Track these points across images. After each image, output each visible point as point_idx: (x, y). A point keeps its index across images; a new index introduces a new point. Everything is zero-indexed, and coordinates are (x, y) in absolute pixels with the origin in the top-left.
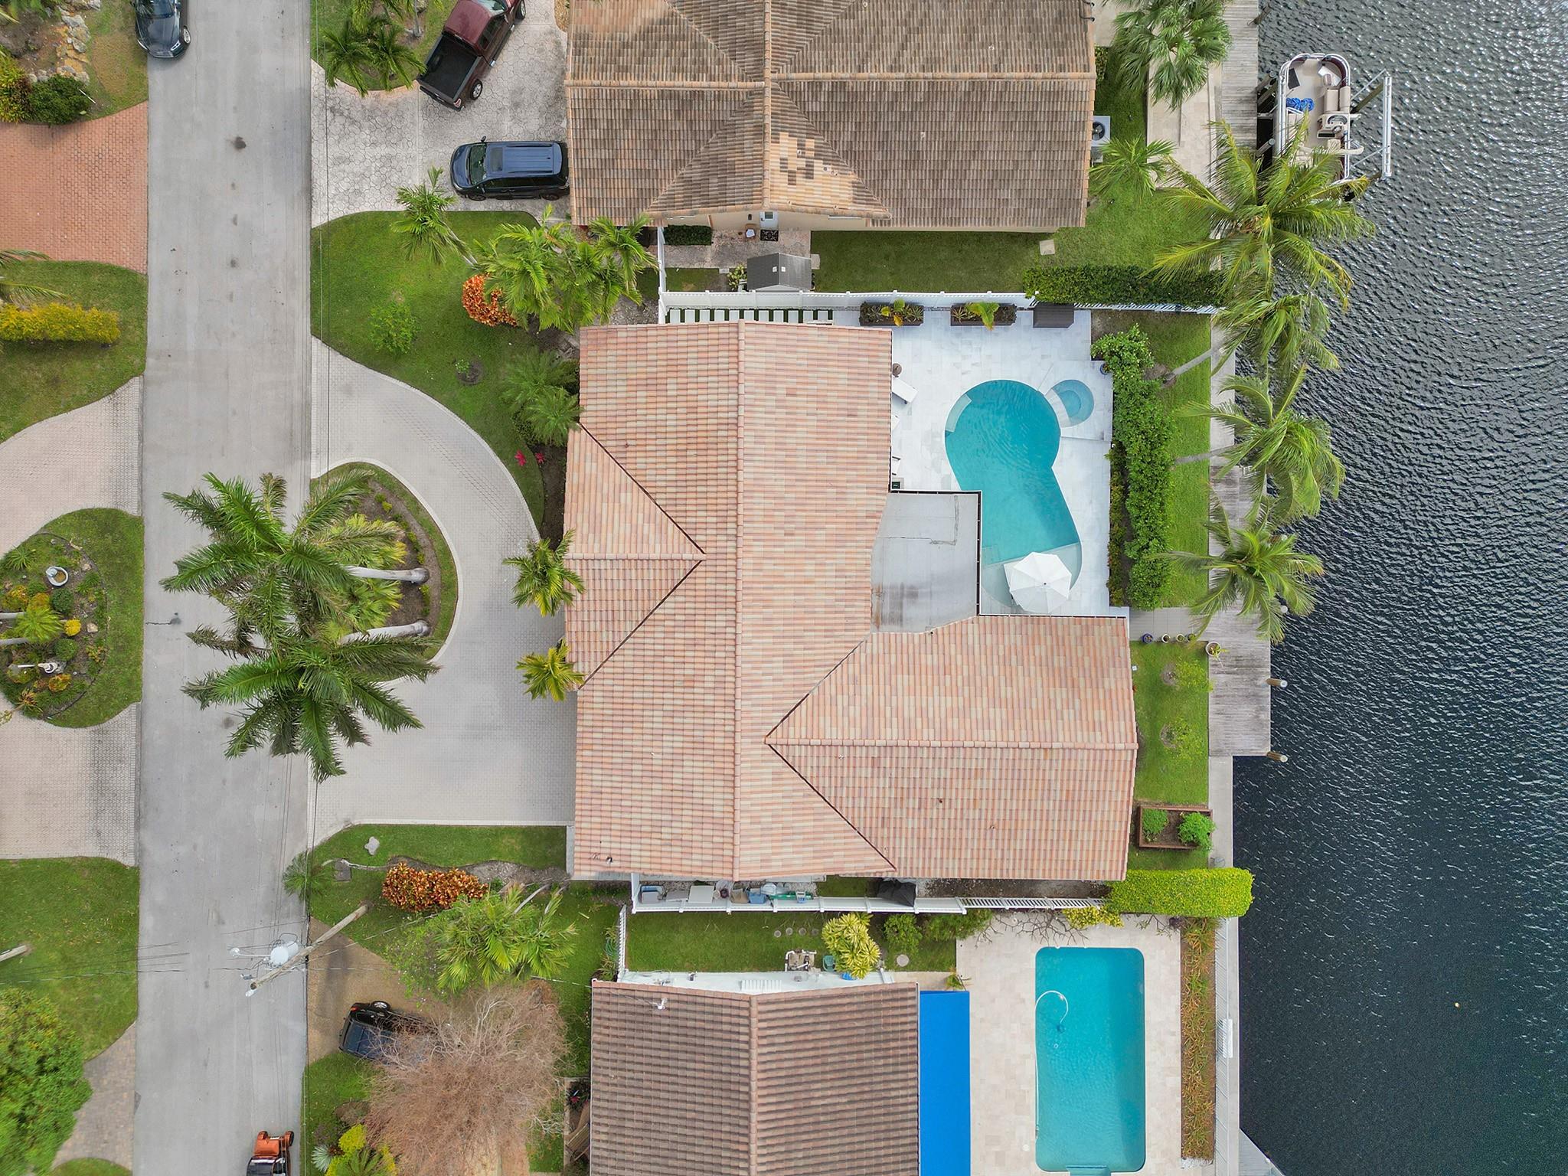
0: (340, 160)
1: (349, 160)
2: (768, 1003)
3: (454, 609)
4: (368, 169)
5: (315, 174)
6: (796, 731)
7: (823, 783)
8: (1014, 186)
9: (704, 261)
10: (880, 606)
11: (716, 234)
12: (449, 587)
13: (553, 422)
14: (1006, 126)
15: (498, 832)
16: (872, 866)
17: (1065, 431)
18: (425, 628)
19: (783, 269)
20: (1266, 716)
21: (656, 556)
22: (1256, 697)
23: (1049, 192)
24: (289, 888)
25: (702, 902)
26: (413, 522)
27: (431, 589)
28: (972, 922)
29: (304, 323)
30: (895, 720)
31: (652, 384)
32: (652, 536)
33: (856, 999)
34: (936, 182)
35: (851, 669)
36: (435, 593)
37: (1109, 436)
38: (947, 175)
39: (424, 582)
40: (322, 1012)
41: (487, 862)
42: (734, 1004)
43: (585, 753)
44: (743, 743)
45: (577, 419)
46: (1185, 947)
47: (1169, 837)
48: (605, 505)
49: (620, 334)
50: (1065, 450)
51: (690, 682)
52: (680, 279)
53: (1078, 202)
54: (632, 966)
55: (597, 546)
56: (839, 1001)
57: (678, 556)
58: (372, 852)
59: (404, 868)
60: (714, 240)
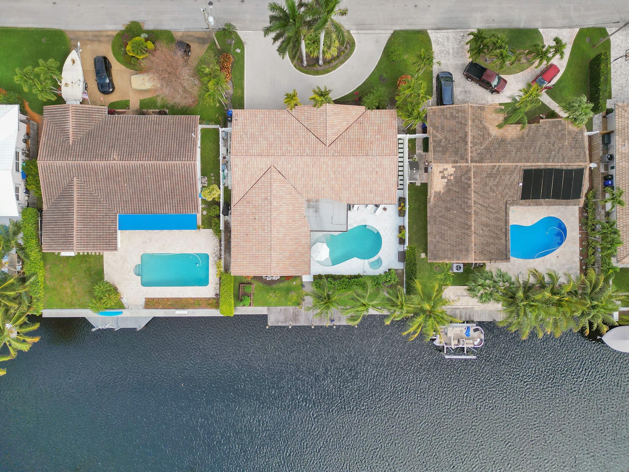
0: (448, 38)
1: (448, 41)
2: (194, 167)
3: (311, 74)
4: (445, 47)
5: (444, 31)
6: (275, 175)
7: (260, 183)
8: (440, 240)
9: (418, 150)
10: (313, 201)
11: (426, 154)
12: (317, 73)
13: (368, 101)
14: (458, 237)
15: (242, 88)
16: (235, 199)
17: (366, 261)
18: (305, 65)
19: (415, 171)
20: (280, 324)
21: (327, 132)
22: (286, 321)
23: (438, 251)
24: (226, 25)
25: (222, 150)
26: (337, 62)
27: (317, 67)
28: (217, 232)
29: (398, 28)
30: (279, 205)
31: (379, 131)
32: (333, 131)
33: (195, 194)
34: (441, 216)
35: (294, 192)
36: (315, 69)
37: (365, 274)
38: (443, 220)
39: (319, 65)
40: (188, 36)
41: (233, 85)
42: (194, 157)
43: (268, 112)
44: (271, 159)
45: (369, 109)
46: (209, 299)
47: (243, 293)
48: (343, 117)
49: (394, 121)
50: (361, 261)
51: (289, 143)
52: (412, 142)
53: (435, 260)
54: (202, 130)
55: (330, 114)
56: (195, 189)
57: (327, 139)
58: (236, 50)
59: (232, 60)
60: (425, 153)
